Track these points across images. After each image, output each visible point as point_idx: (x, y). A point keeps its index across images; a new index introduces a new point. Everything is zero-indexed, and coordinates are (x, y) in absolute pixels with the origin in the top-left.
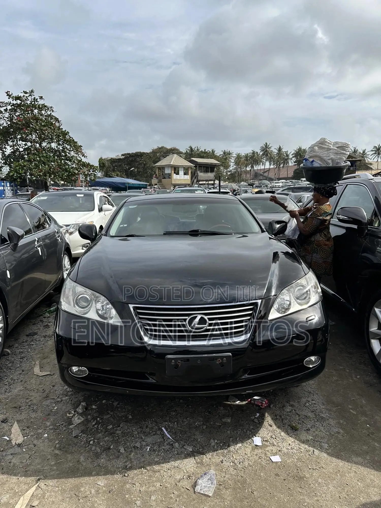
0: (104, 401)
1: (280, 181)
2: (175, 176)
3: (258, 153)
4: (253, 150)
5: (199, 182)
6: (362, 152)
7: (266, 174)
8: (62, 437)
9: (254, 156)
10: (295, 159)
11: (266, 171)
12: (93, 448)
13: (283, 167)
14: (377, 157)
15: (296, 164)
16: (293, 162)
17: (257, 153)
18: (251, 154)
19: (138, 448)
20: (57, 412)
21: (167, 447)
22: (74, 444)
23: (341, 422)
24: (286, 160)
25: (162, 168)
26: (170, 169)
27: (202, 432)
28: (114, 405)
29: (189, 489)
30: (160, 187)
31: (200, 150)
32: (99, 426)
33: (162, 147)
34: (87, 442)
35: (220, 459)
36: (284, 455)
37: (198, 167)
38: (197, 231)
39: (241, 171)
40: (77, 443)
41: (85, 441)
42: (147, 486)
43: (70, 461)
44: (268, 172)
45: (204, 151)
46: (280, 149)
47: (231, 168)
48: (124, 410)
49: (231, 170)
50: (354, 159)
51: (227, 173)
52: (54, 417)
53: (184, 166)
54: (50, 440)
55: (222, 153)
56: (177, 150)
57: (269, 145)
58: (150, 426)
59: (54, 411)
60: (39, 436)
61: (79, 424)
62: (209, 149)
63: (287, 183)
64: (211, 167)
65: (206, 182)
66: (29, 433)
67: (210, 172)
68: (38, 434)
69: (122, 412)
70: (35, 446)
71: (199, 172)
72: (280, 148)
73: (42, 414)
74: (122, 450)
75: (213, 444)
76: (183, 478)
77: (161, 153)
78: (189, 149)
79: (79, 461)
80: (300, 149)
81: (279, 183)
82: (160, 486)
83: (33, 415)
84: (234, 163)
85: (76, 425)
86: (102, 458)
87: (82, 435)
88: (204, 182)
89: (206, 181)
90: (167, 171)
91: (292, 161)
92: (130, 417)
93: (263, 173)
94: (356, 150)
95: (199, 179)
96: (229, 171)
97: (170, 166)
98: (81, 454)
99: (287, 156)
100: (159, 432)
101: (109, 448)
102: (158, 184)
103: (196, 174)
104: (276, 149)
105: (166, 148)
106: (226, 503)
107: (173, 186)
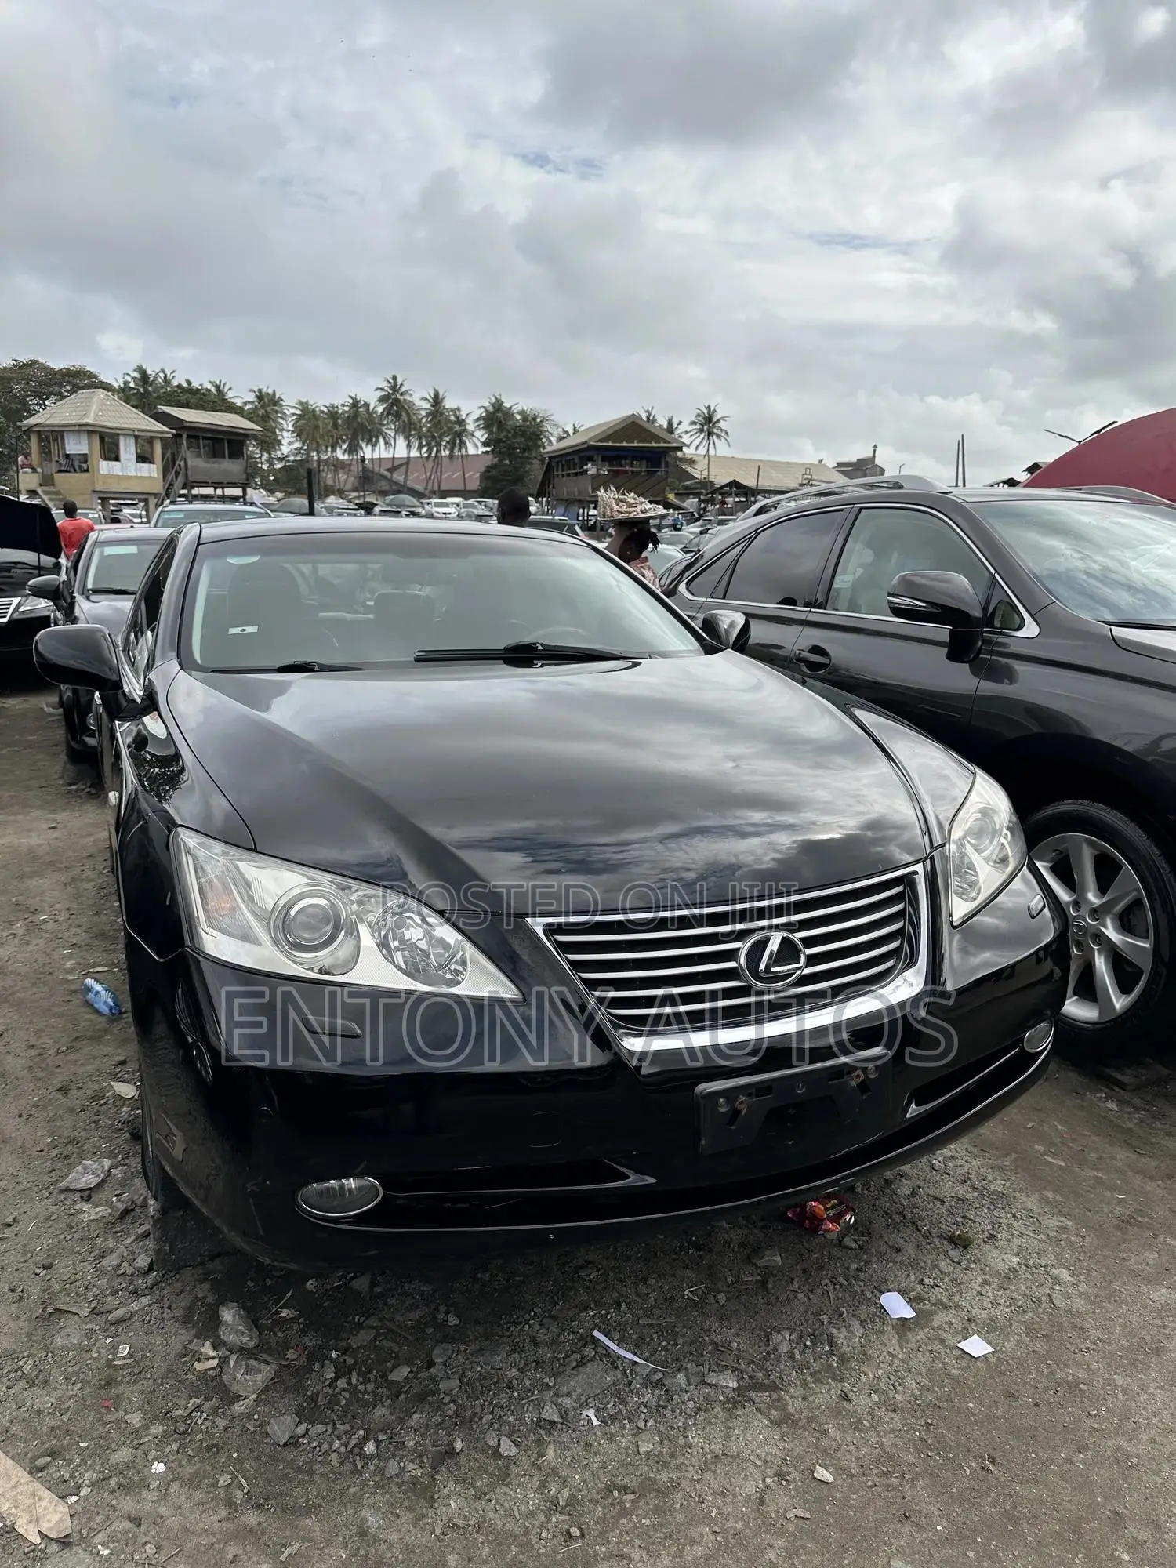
0: (311, 1284)
1: (449, 500)
2: (105, 467)
3: (371, 408)
4: (354, 396)
5: (192, 487)
6: (665, 426)
7: (398, 477)
8: (235, 1455)
9: (356, 416)
10: (486, 436)
11: (395, 465)
12: (393, 1467)
13: (451, 456)
14: (704, 442)
15: (489, 449)
16: (479, 444)
17: (367, 405)
18: (347, 409)
19: (552, 1423)
20: (138, 1367)
21: (650, 1396)
22: (299, 1470)
23: (1050, 1195)
24: (459, 435)
25: (52, 437)
26: (84, 439)
27: (724, 1317)
28: (359, 1293)
29: (808, 1516)
30: (50, 500)
31: (175, 383)
32: (354, 1381)
33: (32, 364)
34: (351, 1451)
35: (835, 1392)
36: (988, 1330)
37: (185, 436)
38: (530, 648)
39: (319, 461)
40: (310, 1462)
41: (342, 1449)
42: (673, 1550)
43: (329, 1542)
44: (405, 467)
45: (185, 385)
46: (437, 400)
47: (285, 449)
48: (410, 1301)
49: (286, 457)
50: (662, 445)
51: (272, 464)
52: (138, 1387)
53: (137, 433)
54: (192, 1483)
55: (251, 397)
56: (90, 375)
57: (402, 385)
58: (542, 1336)
59: (121, 1363)
60: (131, 1480)
61: (266, 1390)
62: (202, 380)
63: (471, 506)
64: (229, 441)
65: (216, 488)
66: (72, 1477)
67: (230, 457)
68: (120, 1470)
69: (410, 1309)
70: (137, 1521)
71: (188, 454)
72: (437, 394)
73: (79, 1385)
74: (507, 1448)
75: (784, 1348)
76: (767, 1487)
77: (28, 383)
78: (136, 375)
79: (363, 1533)
80: (498, 406)
81: (447, 505)
82: (712, 1537)
83: (42, 1400)
84: (295, 434)
85: (254, 1396)
86: (449, 1497)
87: (307, 1430)
88: (209, 491)
89: (216, 485)
90: (75, 446)
91: (474, 439)
92: (453, 1320)
93: (388, 470)
94: (651, 418)
95: (190, 479)
96: (280, 459)
97: (83, 428)
98: (357, 1500)
99: (461, 422)
100: (589, 1351)
101: (451, 1453)
102: (39, 491)
103: (178, 463)
104: (426, 399)
105: (45, 368)
106: (939, 1528)
107: (100, 498)
